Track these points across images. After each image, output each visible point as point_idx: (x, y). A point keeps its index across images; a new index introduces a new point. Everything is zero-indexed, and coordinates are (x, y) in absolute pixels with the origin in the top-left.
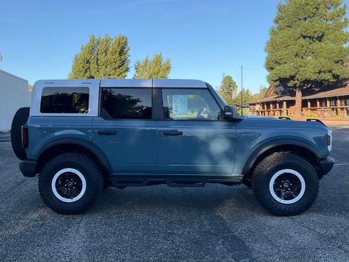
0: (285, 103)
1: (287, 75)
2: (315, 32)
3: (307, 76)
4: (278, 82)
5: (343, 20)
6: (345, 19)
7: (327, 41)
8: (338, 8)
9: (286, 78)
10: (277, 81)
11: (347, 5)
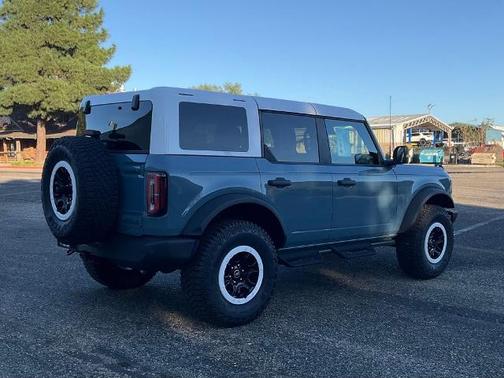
0: (18, 143)
1: (30, 100)
2: (67, 42)
3: (61, 106)
4: (11, 110)
5: (99, 31)
6: (103, 29)
7: (81, 57)
8: (92, 13)
9: (27, 106)
10: (10, 107)
11: (104, 11)
